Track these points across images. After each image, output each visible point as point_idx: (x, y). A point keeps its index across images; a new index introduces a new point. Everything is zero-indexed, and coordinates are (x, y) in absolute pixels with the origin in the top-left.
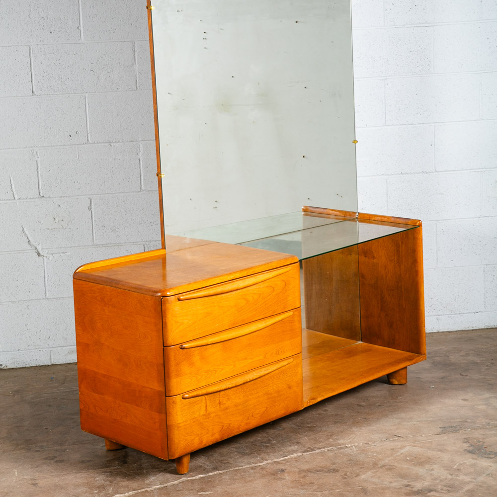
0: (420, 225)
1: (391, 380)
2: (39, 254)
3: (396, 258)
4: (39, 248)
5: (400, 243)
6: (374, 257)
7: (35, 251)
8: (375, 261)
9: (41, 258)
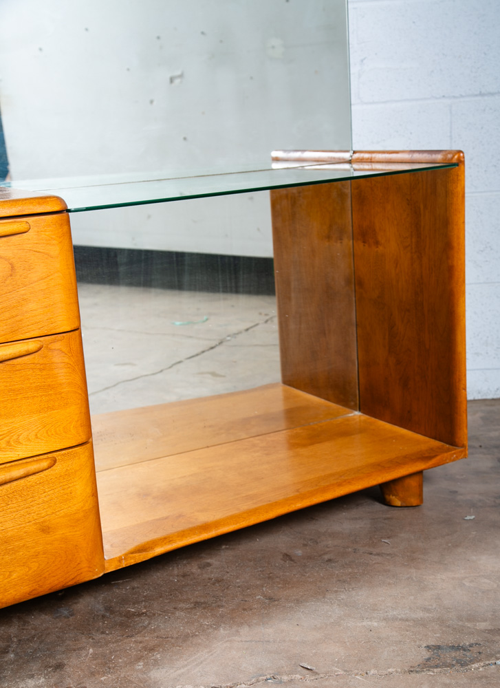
0: (460, 162)
1: (387, 497)
3: (414, 240)
5: (422, 207)
6: (377, 243)
8: (381, 249)
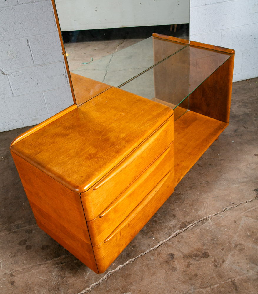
0: (234, 53)
2: (4, 74)
4: (3, 70)
6: (199, 68)
7: (1, 72)
9: (5, 76)
